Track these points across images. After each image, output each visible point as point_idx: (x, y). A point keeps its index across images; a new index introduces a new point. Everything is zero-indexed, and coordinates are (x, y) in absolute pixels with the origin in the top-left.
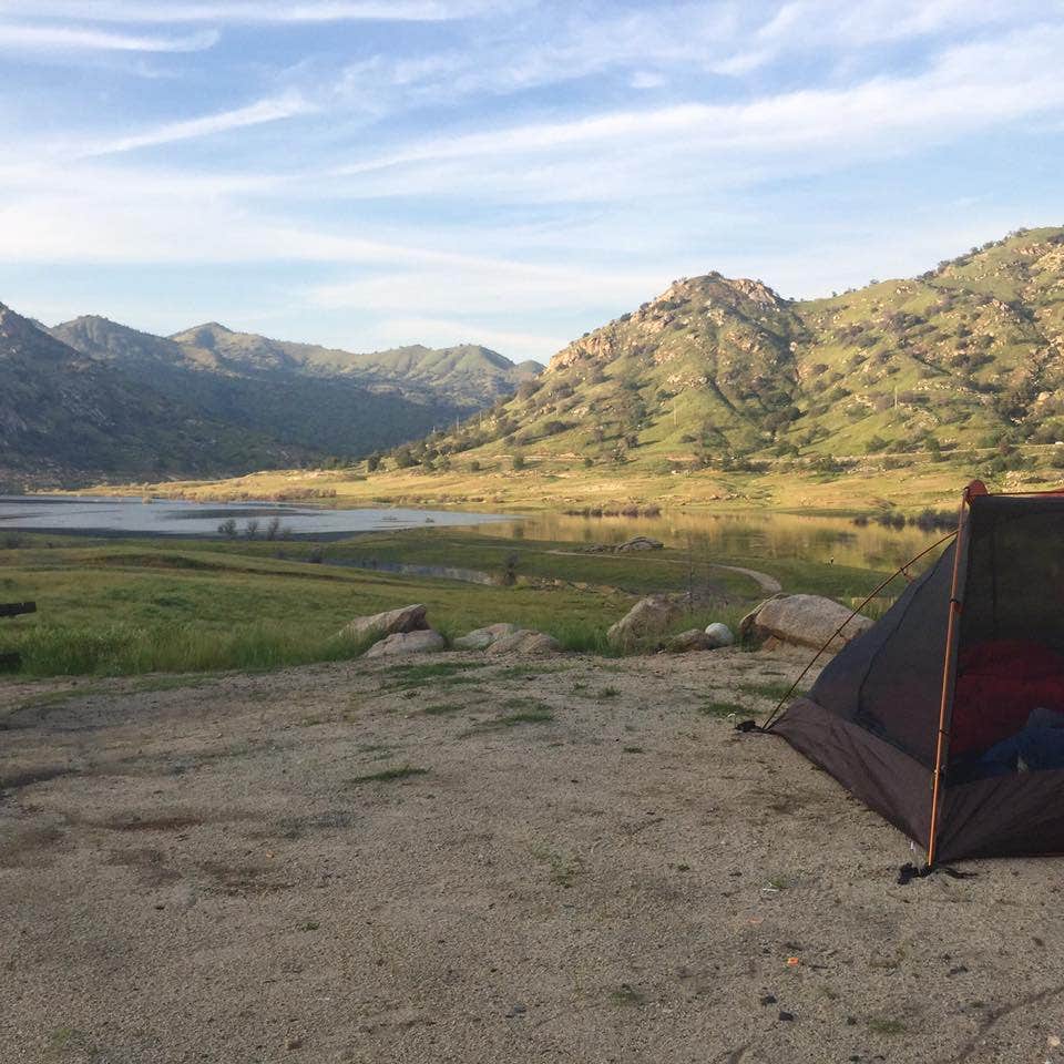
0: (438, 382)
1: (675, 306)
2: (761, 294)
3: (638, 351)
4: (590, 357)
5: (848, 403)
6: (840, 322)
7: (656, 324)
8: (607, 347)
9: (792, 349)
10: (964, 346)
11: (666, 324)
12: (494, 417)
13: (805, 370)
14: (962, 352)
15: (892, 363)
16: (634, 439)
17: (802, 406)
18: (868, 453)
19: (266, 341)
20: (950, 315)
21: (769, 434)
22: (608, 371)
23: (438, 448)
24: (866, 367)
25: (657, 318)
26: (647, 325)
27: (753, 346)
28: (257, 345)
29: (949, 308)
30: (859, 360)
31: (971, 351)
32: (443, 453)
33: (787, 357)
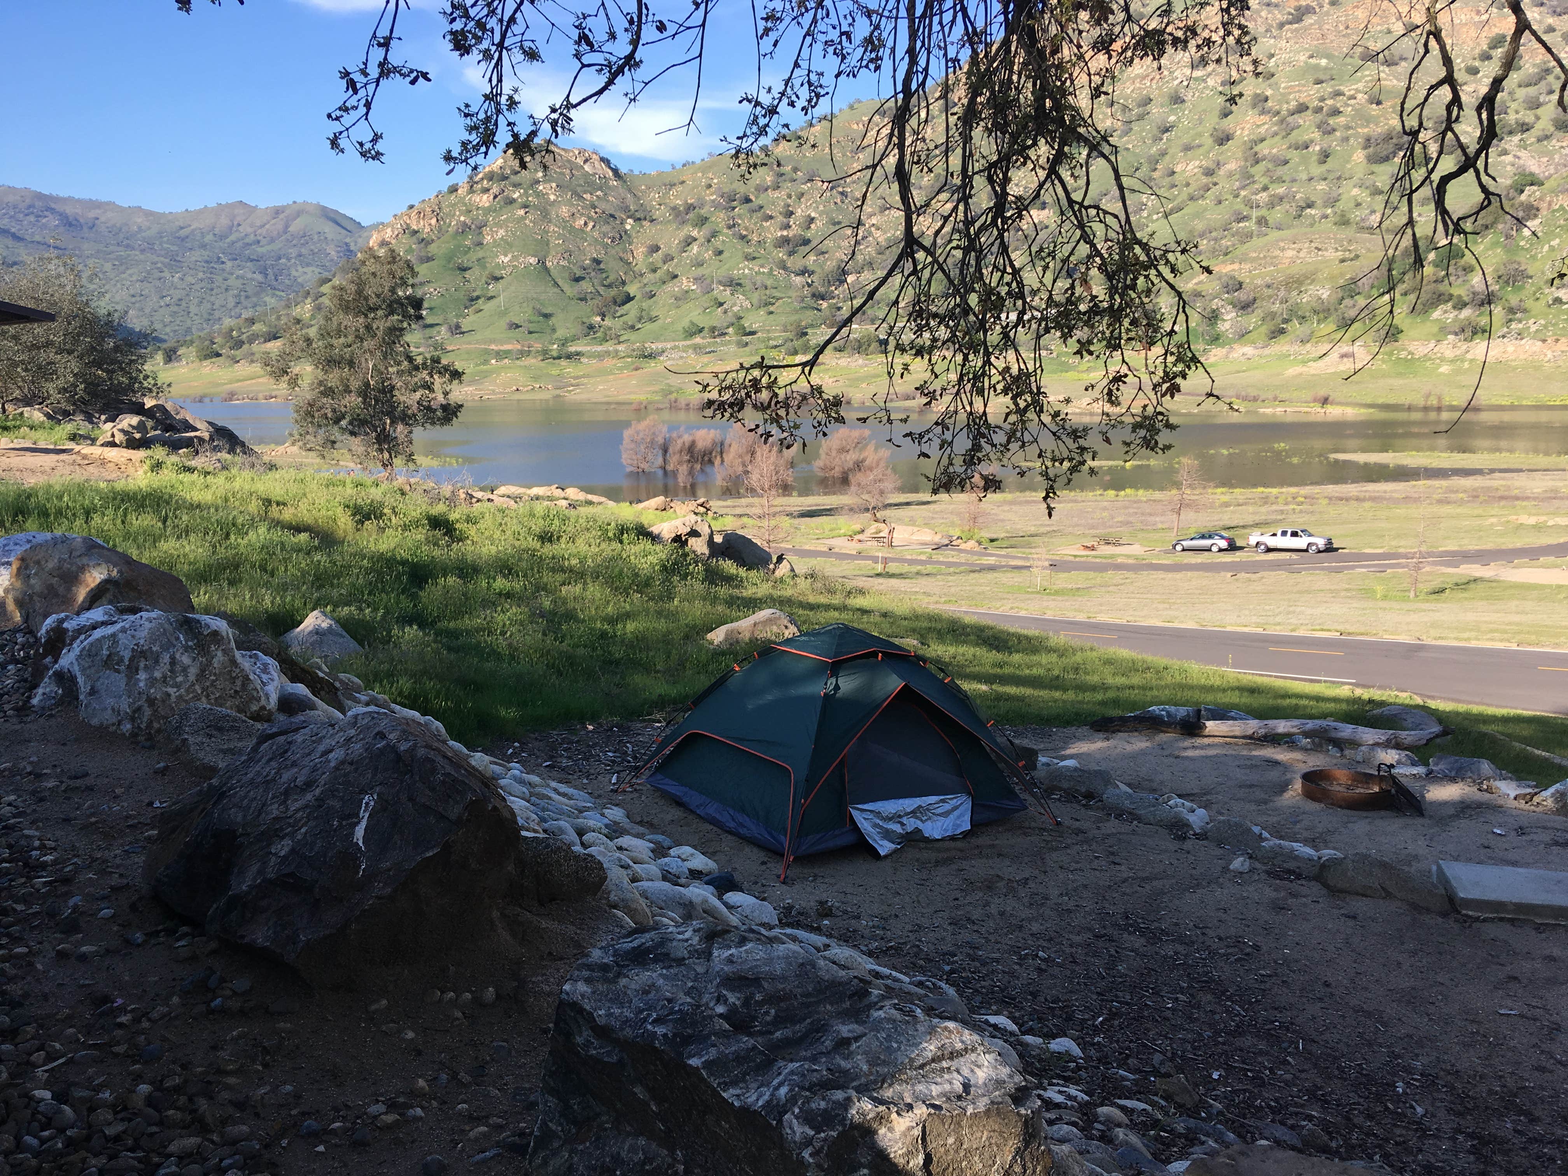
0: (269, 248)
1: (505, 178)
2: (597, 164)
3: (465, 229)
4: (416, 232)
5: (674, 288)
6: (677, 198)
7: (485, 197)
8: (433, 221)
9: (628, 227)
10: (787, 227)
11: (495, 197)
12: (309, 300)
13: (640, 252)
14: (785, 233)
15: (717, 242)
16: (458, 327)
17: (632, 289)
18: (685, 339)
19: (40, 196)
20: (776, 194)
21: (598, 319)
22: (433, 249)
23: (244, 337)
24: (695, 248)
25: (486, 190)
26: (476, 198)
27: (586, 224)
28: (28, 201)
29: (777, 187)
30: (689, 241)
31: (794, 231)
32: (251, 342)
33: (622, 236)
